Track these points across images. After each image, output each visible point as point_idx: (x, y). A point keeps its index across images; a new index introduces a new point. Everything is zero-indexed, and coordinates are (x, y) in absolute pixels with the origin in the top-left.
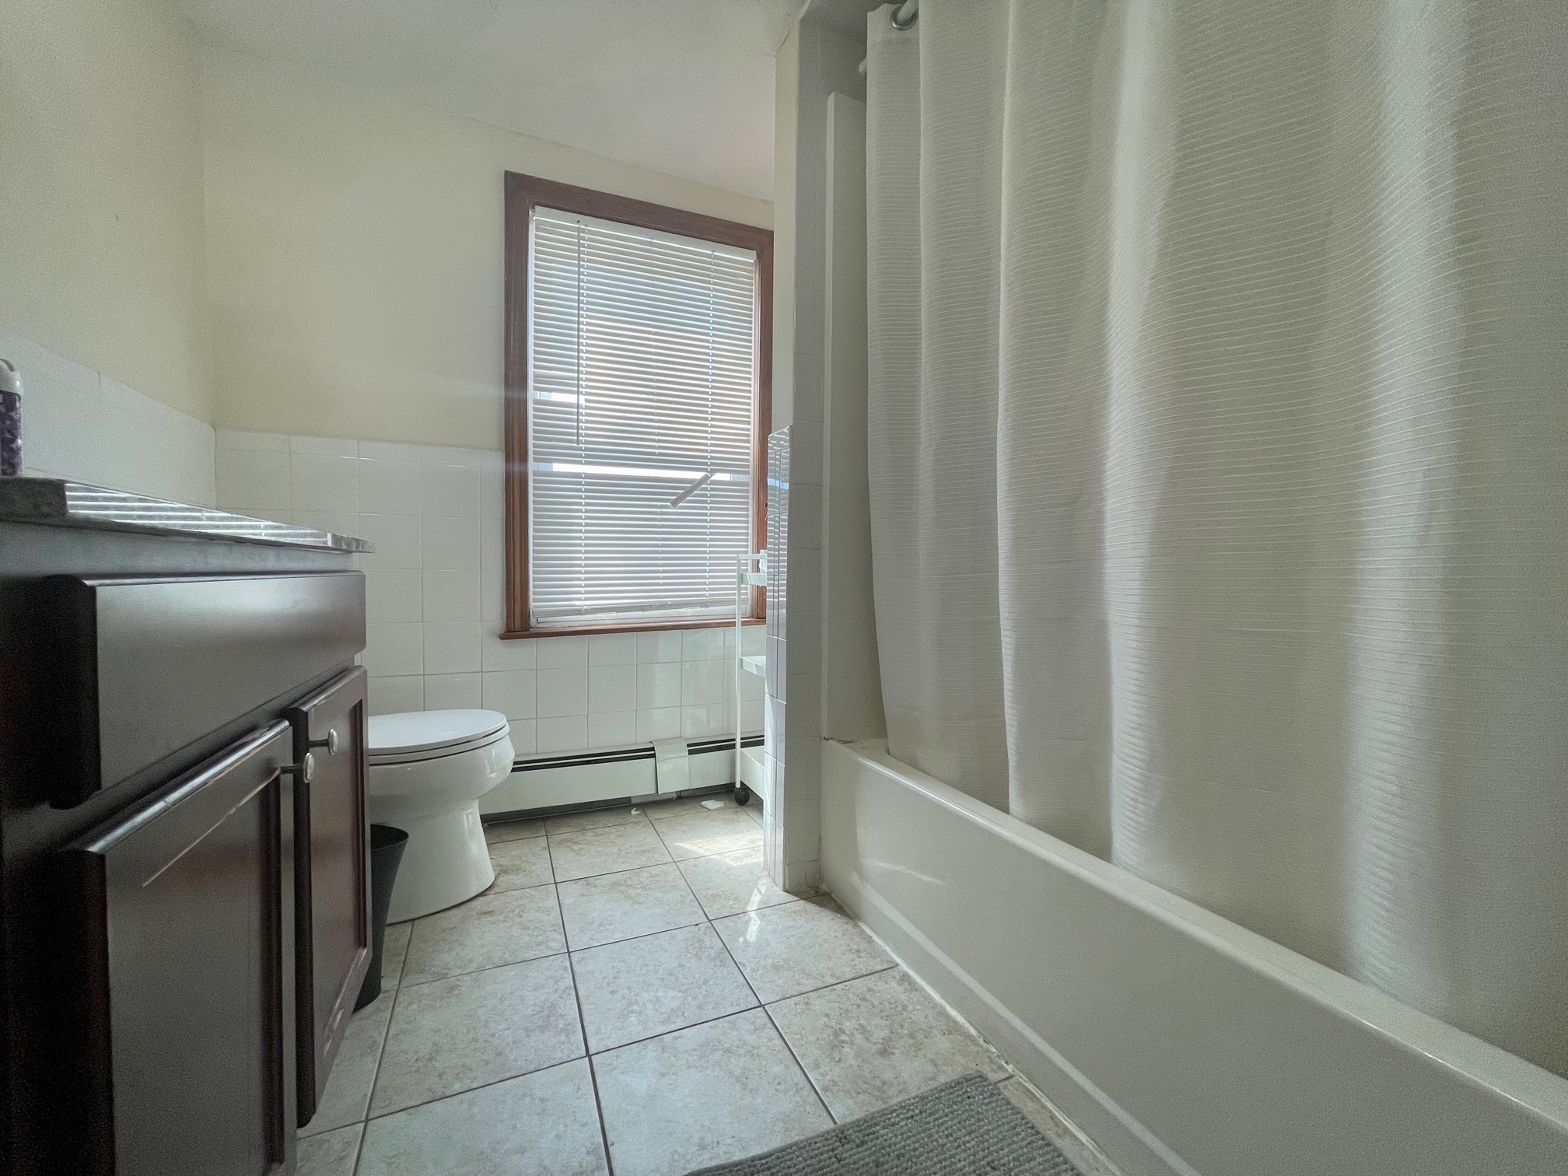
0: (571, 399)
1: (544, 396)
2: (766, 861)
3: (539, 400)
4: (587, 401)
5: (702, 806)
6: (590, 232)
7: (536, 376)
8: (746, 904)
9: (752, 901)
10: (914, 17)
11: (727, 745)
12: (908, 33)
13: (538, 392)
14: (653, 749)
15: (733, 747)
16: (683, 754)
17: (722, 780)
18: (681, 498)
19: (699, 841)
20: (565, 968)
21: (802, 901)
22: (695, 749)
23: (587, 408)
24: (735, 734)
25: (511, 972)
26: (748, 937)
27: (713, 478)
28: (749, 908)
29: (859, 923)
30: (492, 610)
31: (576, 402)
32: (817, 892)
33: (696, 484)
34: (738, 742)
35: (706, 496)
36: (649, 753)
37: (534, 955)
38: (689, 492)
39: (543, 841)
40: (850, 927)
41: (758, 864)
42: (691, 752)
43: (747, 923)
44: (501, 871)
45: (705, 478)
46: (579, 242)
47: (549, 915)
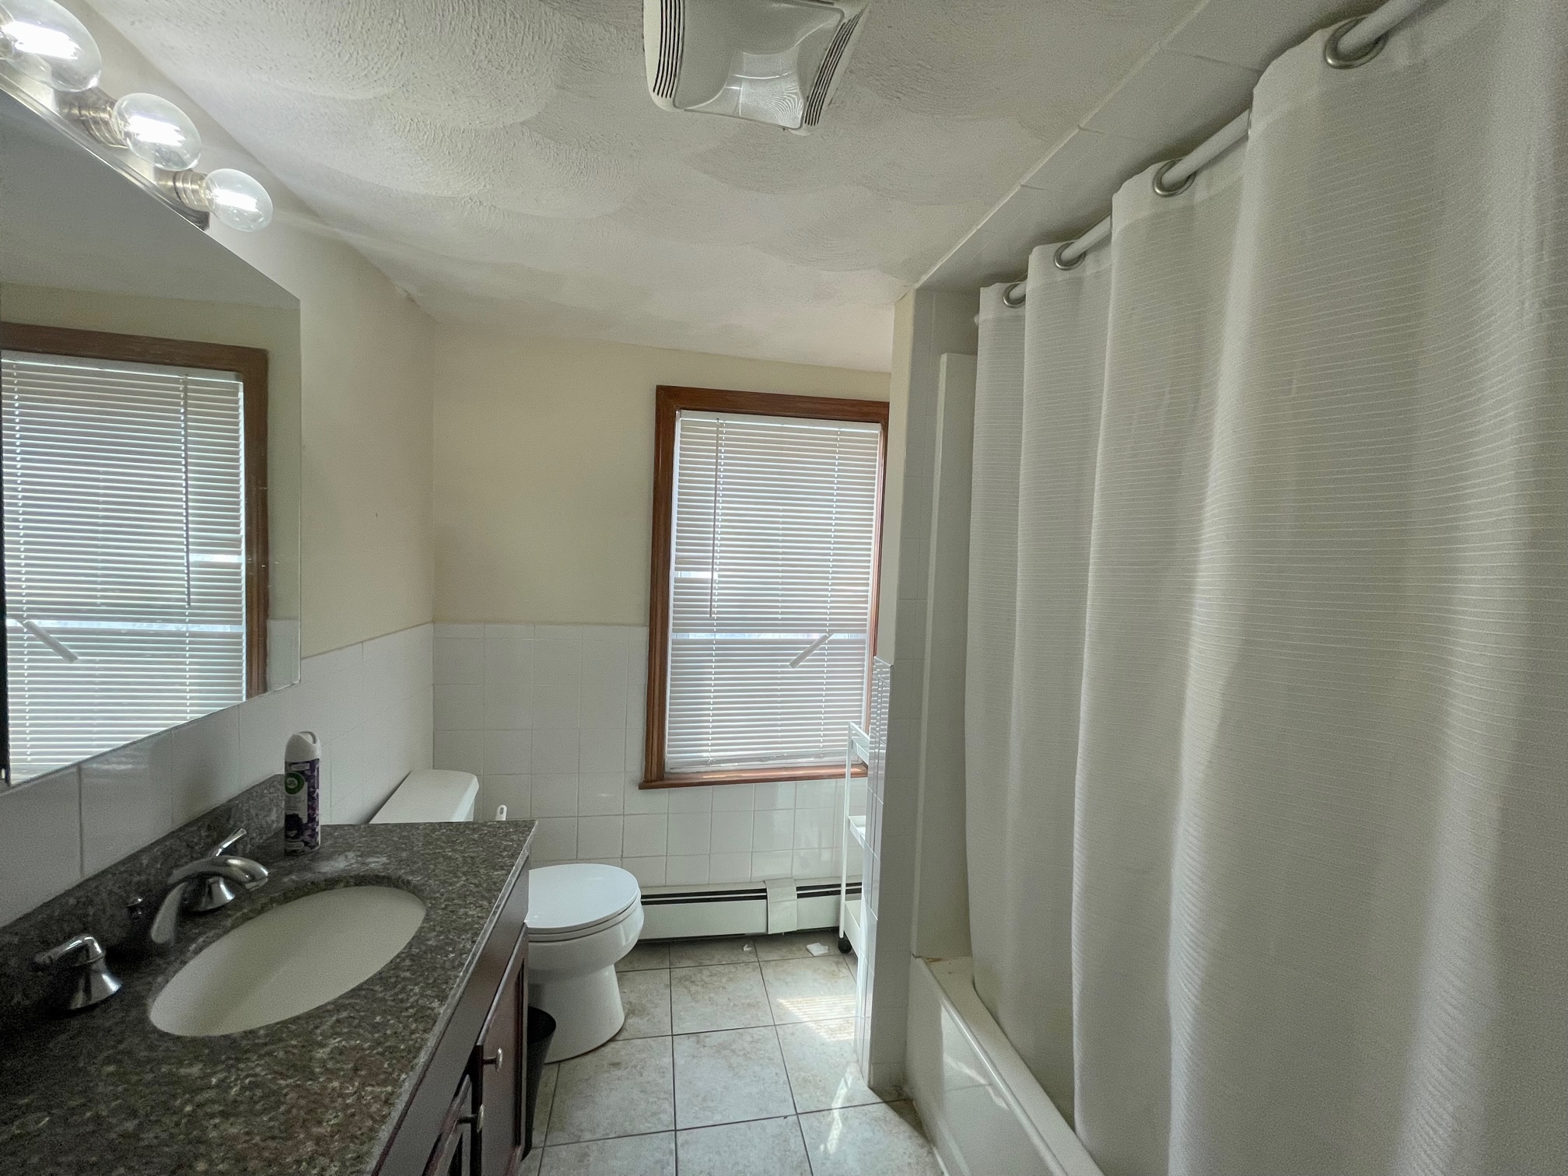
0: (707, 575)
1: (685, 575)
2: (855, 1040)
3: (679, 579)
4: (720, 576)
5: (808, 950)
6: (728, 426)
7: (677, 558)
8: (832, 1098)
9: (837, 1095)
10: (1021, 300)
11: (832, 890)
12: (1018, 311)
13: (679, 572)
14: (764, 890)
15: (839, 893)
16: (791, 898)
17: (825, 923)
18: (801, 658)
19: (800, 1000)
20: (671, 1153)
21: (884, 1105)
22: (805, 892)
23: (720, 582)
24: (840, 878)
25: (626, 1146)
26: (829, 1146)
27: (831, 638)
28: (834, 1106)
29: (936, 1151)
30: (635, 765)
31: (710, 577)
32: (899, 1095)
33: (816, 644)
34: (844, 889)
35: (824, 655)
36: (760, 894)
37: (649, 1128)
38: (808, 652)
39: (665, 975)
40: (923, 1152)
41: (848, 1042)
42: (800, 896)
43: (830, 1125)
44: (631, 1011)
45: (825, 638)
46: (718, 436)
47: (664, 1077)
